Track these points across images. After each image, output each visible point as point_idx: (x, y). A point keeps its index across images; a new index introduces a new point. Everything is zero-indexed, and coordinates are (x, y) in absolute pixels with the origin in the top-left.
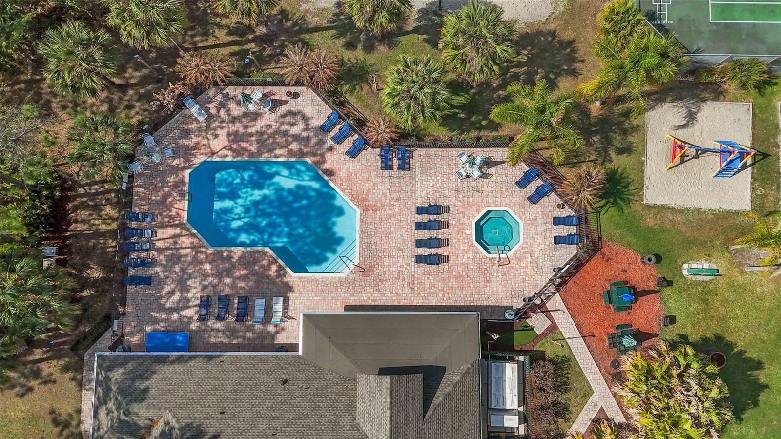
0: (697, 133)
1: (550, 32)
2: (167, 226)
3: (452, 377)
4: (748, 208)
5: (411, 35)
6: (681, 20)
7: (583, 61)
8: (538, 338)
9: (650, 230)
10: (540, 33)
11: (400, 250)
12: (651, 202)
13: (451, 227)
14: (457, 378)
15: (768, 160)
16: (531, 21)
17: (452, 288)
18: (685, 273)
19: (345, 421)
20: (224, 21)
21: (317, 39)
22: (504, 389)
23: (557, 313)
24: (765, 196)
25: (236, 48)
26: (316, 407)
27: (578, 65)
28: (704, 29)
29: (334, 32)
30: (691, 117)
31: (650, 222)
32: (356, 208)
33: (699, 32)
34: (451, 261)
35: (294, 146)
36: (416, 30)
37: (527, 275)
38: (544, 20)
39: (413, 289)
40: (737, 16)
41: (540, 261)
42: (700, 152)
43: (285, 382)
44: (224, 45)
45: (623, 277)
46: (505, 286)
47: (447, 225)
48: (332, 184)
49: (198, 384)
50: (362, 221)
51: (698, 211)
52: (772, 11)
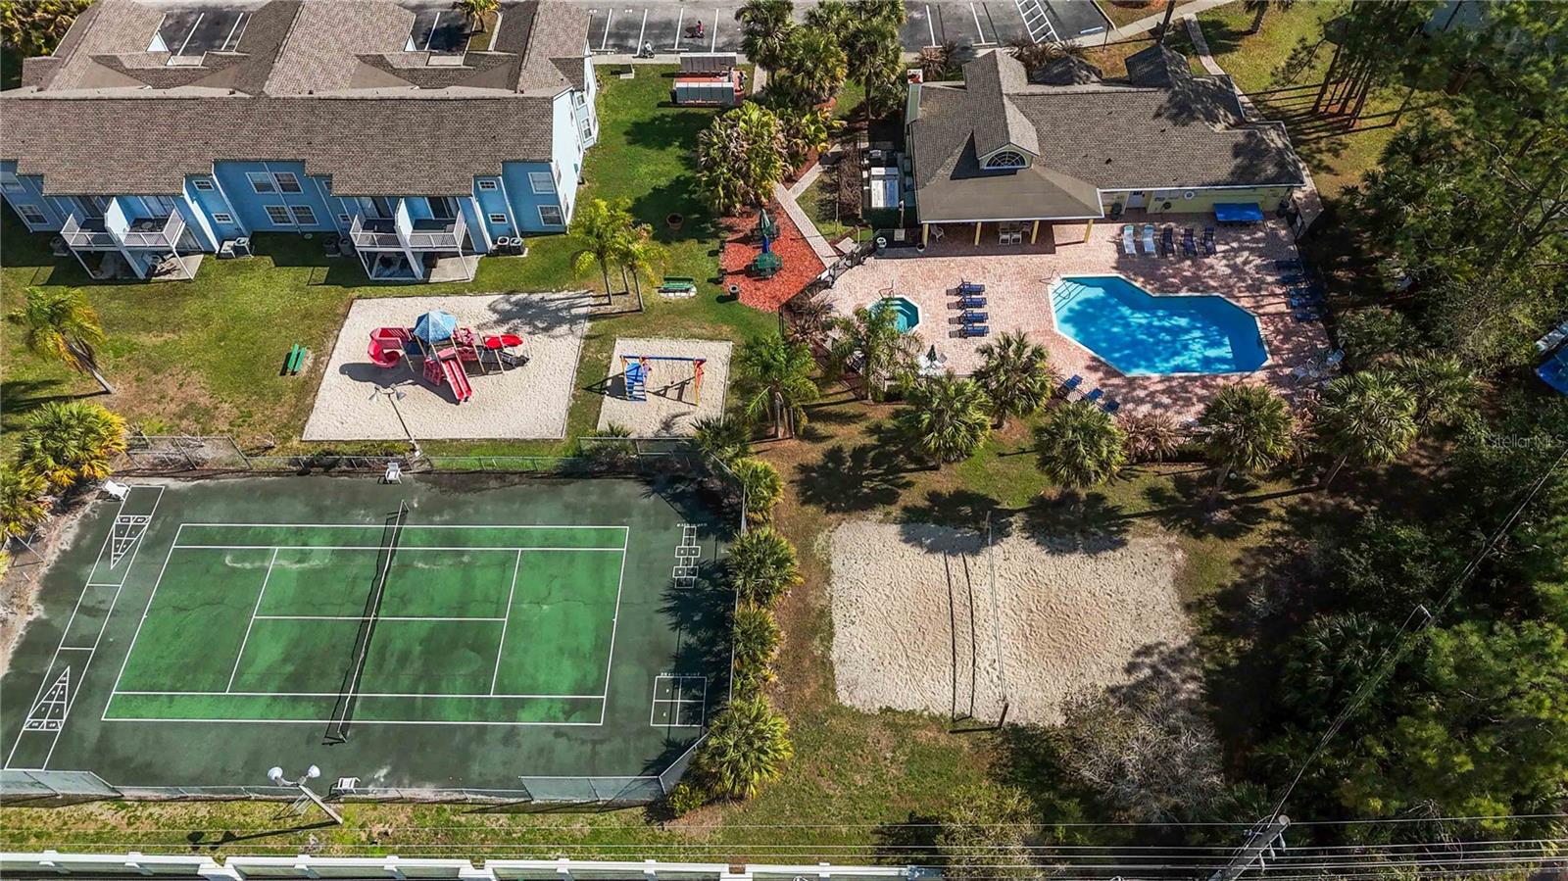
0: (665, 408)
1: (834, 512)
2: (1276, 314)
3: (945, 172)
4: (618, 341)
5: (1017, 508)
6: (666, 528)
7: (792, 482)
8: (850, 235)
9: (726, 322)
10: (846, 511)
11: (1003, 299)
12: (725, 343)
13: (946, 319)
14: (940, 171)
15: (587, 385)
16: (860, 522)
17: (941, 271)
18: (694, 289)
19: (1046, 128)
20: (1277, 526)
21: (1145, 506)
22: (885, 194)
23: (829, 254)
24: (599, 351)
25: (1252, 494)
26: (1075, 139)
27: (797, 477)
28: (637, 518)
29: (1125, 513)
30: (667, 425)
31: (726, 329)
32: (1059, 333)
33: (645, 514)
34: (944, 291)
35: (1142, 393)
36: (1012, 513)
37: (861, 282)
38: (844, 523)
39: (984, 268)
40: (593, 533)
41: (847, 293)
42: (661, 393)
43: (1109, 161)
44: (1269, 497)
45: (759, 284)
46: (884, 274)
47: (950, 321)
48: (1091, 352)
49: (1194, 157)
50: (1051, 321)
51: (673, 337)
52: (546, 539)
